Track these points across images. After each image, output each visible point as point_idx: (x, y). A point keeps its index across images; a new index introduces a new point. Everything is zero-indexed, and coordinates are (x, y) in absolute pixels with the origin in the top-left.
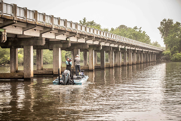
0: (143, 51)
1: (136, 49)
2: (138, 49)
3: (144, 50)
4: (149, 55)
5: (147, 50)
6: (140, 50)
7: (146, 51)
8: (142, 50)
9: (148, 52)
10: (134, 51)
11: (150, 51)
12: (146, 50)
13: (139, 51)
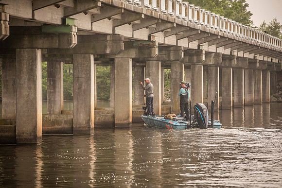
0: (198, 52)
1: (159, 38)
2: (171, 40)
3: (205, 47)
4: (237, 71)
5: (225, 46)
6: (184, 43)
7: (217, 55)
8: (194, 45)
9: (230, 57)
10: (144, 47)
11: (241, 54)
12: (221, 50)
13: (177, 48)
